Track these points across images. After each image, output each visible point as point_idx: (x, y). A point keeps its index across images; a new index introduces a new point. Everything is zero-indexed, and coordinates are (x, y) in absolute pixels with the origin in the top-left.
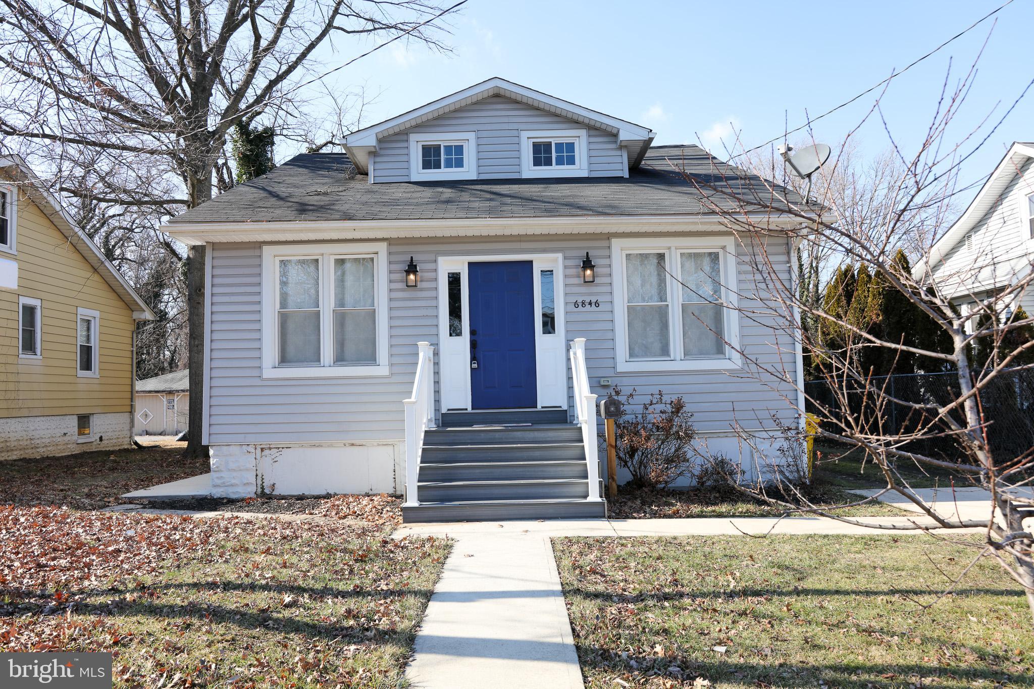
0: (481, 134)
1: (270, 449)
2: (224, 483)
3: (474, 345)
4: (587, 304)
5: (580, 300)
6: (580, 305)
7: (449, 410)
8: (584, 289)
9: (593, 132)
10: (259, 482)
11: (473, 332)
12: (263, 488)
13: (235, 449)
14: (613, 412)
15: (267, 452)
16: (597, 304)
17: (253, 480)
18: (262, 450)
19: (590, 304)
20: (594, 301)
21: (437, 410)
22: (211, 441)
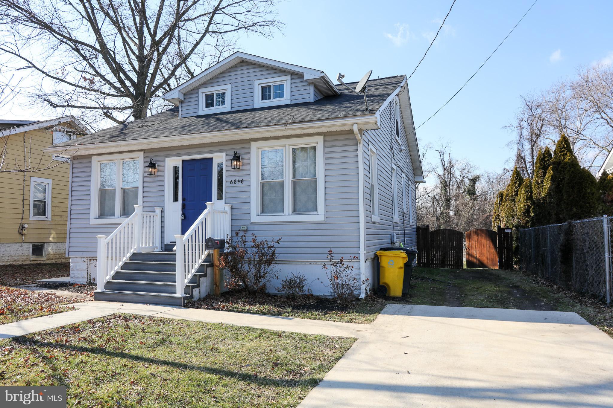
0: (234, 85)
1: (93, 260)
2: (74, 276)
3: (184, 207)
4: (237, 182)
5: (233, 180)
6: (233, 182)
7: (171, 242)
8: (235, 173)
9: (294, 77)
10: (89, 277)
11: (183, 199)
12: (90, 280)
13: (79, 260)
14: (210, 245)
15: (92, 262)
16: (242, 181)
17: (86, 276)
18: (90, 260)
19: (239, 181)
20: (240, 180)
21: (162, 242)
22: (69, 255)
